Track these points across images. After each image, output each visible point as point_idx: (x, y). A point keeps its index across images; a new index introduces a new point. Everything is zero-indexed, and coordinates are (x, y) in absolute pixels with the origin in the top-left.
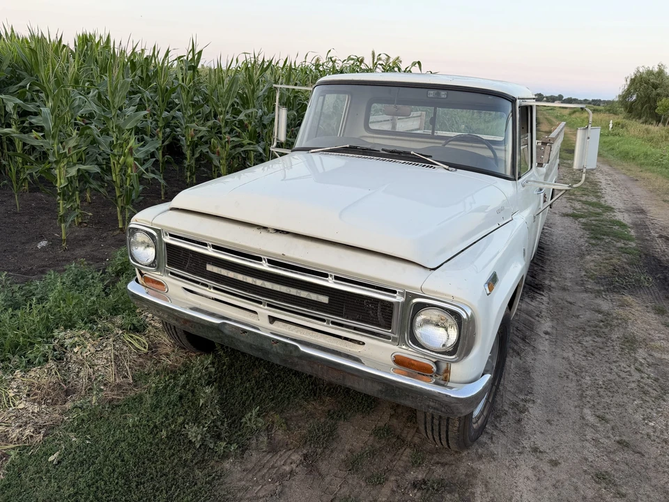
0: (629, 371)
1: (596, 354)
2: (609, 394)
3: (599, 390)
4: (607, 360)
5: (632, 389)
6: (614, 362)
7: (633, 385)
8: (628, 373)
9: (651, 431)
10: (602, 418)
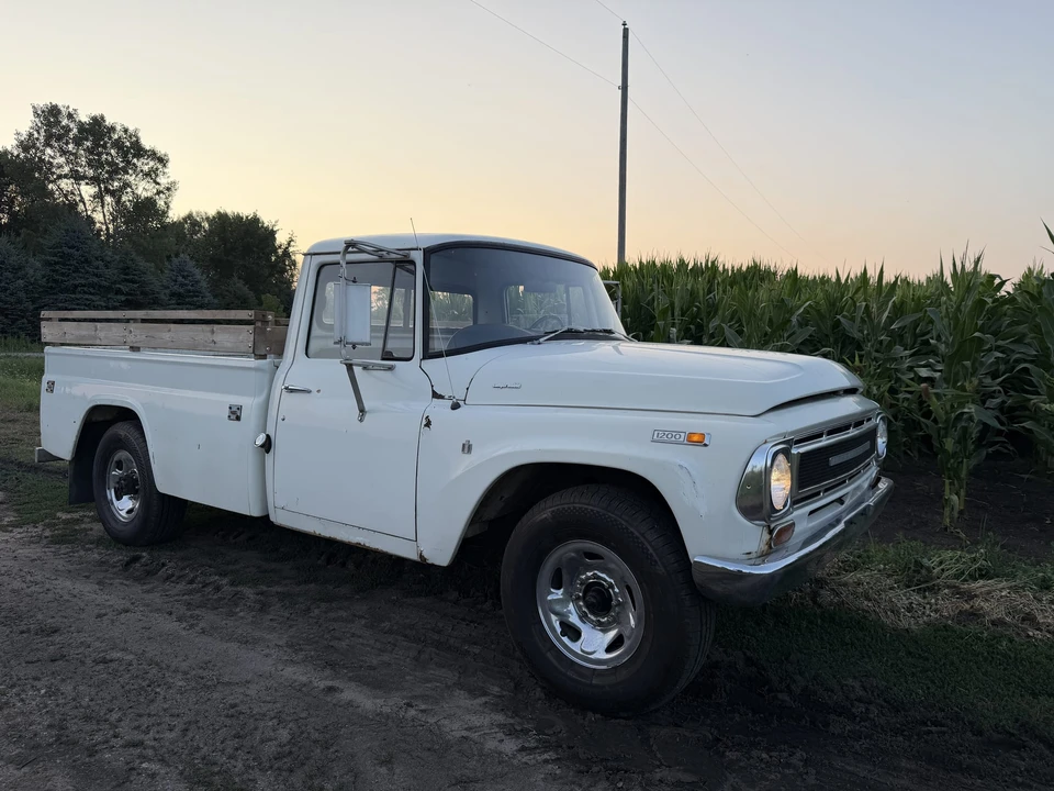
0: (147, 732)
1: (228, 722)
2: (127, 688)
3: (148, 682)
4: (200, 724)
5: (110, 710)
6: (186, 730)
7: (114, 716)
8: (143, 728)
9: (38, 684)
10: (105, 661)
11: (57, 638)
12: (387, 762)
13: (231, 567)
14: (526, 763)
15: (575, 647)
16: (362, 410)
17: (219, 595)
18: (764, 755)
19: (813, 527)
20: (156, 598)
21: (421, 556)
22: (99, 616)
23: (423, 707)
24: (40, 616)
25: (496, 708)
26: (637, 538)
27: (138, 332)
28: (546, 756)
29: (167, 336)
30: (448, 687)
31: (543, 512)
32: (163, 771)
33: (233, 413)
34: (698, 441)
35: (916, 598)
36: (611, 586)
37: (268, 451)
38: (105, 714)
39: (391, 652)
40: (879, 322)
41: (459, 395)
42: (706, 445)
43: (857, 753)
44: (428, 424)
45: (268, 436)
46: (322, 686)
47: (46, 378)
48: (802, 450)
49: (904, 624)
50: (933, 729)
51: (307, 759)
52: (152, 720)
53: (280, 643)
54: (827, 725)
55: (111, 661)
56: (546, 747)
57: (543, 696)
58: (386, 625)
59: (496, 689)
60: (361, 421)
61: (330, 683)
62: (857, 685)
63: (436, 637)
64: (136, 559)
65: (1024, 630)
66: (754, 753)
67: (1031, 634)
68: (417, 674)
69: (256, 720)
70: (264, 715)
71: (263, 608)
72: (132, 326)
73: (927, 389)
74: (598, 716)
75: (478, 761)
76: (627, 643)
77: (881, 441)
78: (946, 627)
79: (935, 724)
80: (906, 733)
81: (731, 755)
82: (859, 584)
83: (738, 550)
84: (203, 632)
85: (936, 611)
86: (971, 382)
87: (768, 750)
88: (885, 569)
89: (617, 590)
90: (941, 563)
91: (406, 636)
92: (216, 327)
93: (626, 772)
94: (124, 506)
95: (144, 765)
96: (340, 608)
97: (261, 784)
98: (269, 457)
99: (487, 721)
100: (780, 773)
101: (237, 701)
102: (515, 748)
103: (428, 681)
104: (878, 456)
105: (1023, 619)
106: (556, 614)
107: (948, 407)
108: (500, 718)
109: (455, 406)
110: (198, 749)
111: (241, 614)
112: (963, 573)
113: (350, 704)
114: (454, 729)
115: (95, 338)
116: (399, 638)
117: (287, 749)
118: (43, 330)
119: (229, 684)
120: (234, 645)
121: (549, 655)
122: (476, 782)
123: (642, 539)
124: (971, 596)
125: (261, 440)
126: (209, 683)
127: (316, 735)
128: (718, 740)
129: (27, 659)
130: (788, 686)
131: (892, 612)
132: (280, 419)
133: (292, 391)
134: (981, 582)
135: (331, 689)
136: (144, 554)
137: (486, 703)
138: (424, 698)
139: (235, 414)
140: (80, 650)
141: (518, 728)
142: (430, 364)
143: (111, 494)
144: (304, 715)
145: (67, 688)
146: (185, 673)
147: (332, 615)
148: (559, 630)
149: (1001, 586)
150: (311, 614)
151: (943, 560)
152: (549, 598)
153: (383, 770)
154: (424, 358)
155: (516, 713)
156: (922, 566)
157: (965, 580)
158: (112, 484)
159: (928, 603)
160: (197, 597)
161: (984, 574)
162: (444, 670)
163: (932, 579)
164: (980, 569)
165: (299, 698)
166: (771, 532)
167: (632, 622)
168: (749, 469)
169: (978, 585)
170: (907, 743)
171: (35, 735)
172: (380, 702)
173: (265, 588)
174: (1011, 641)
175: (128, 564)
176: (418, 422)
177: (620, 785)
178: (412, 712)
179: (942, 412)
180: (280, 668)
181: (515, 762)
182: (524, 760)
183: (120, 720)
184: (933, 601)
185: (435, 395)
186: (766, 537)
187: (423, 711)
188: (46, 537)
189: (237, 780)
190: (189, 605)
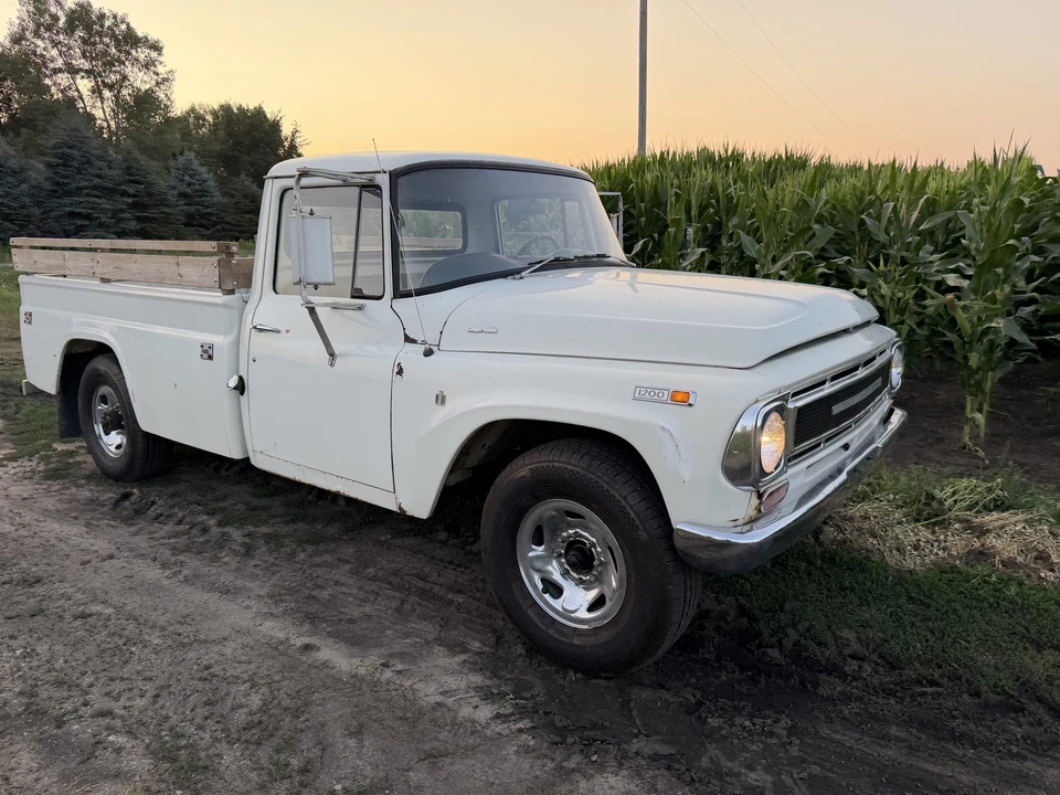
0: (117, 699)
1: (200, 686)
2: (104, 646)
3: (124, 640)
4: (172, 689)
5: (83, 674)
6: (157, 696)
7: (88, 680)
8: (114, 694)
9: (13, 643)
10: (83, 616)
11: (39, 589)
12: (357, 733)
13: (221, 504)
14: (500, 734)
15: (557, 604)
16: (332, 355)
17: (206, 537)
18: (747, 723)
19: (811, 481)
20: (141, 542)
21: (400, 508)
22: (83, 563)
23: (400, 667)
24: (24, 565)
25: (476, 667)
26: (619, 501)
27: (106, 263)
28: (520, 725)
29: (134, 268)
30: (427, 642)
31: (522, 469)
32: (129, 745)
33: (205, 352)
34: (681, 399)
35: (925, 534)
36: (593, 545)
37: (242, 393)
38: (78, 678)
39: (373, 603)
40: (908, 223)
41: (432, 339)
42: (690, 405)
43: (845, 719)
44: (400, 372)
45: (241, 378)
46: (299, 644)
47: (24, 309)
48: (800, 404)
49: (909, 564)
50: (929, 690)
51: (276, 729)
52: (124, 685)
53: (262, 593)
54: (816, 685)
55: (90, 615)
56: (522, 713)
57: (524, 651)
58: (371, 571)
59: (477, 644)
60: (332, 365)
61: (307, 640)
62: (851, 636)
63: (421, 584)
64: (126, 496)
65: (1036, 571)
66: (737, 721)
67: (1043, 575)
68: (398, 627)
69: (229, 683)
70: (238, 678)
71: (248, 552)
72: (98, 256)
73: (952, 301)
74: (579, 675)
75: (450, 731)
76: (608, 604)
77: (896, 372)
78: (953, 569)
79: (932, 683)
80: (898, 694)
81: (713, 722)
82: (866, 518)
83: (723, 519)
84: (186, 581)
85: (944, 549)
86: (1002, 290)
87: (751, 717)
88: (895, 498)
89: (599, 550)
90: (954, 493)
91: (390, 583)
92: (181, 259)
93: (602, 742)
94: (113, 441)
95: (111, 738)
96: (326, 552)
97: (227, 759)
98: (243, 399)
99: (463, 685)
100: (762, 742)
101: (212, 661)
102: (490, 716)
103: (407, 635)
104: (892, 388)
105: (1036, 558)
106: (538, 571)
107: (975, 319)
108: (477, 679)
109: (428, 353)
110: (167, 718)
111: (226, 559)
112: (977, 503)
113: (325, 664)
114: (428, 693)
115: (64, 268)
116: (383, 585)
117: (256, 718)
118: (15, 258)
119: (205, 641)
120: (216, 596)
121: (529, 611)
122: (446, 756)
123: (624, 503)
124: (982, 532)
125: (233, 382)
126: (186, 640)
127: (287, 702)
128: (700, 703)
129: (7, 614)
130: (780, 642)
131: (898, 550)
132: (251, 361)
133: (261, 330)
134: (995, 515)
135: (307, 648)
136: (135, 491)
137: (465, 661)
138: (402, 656)
139: (208, 354)
140: (60, 603)
141: (495, 691)
142: (401, 304)
143: (99, 429)
144: (277, 678)
145: (42, 648)
146: (163, 629)
147: (318, 559)
148: (540, 586)
149: (1017, 518)
150: (297, 559)
151: (957, 491)
152: (531, 554)
153: (352, 742)
154: (395, 297)
155: (495, 674)
156: (933, 498)
157: (978, 512)
158: (99, 419)
159: (936, 541)
160: (183, 540)
161: (1000, 505)
162: (425, 622)
163: (943, 513)
164: (995, 500)
165: (273, 658)
166: (760, 496)
167: (614, 584)
168: (738, 429)
169: (993, 518)
170: (899, 707)
171: (5, 704)
172: (356, 661)
173: (251, 528)
174: (1020, 584)
175: (117, 503)
176: (389, 369)
177: (594, 758)
178: (388, 674)
179: (968, 325)
180: (258, 622)
181: (488, 732)
182: (497, 730)
183: (92, 685)
184: (942, 537)
185: (408, 339)
186: (755, 501)
187: (399, 672)
188: (39, 472)
189: (202, 755)
190: (175, 550)
